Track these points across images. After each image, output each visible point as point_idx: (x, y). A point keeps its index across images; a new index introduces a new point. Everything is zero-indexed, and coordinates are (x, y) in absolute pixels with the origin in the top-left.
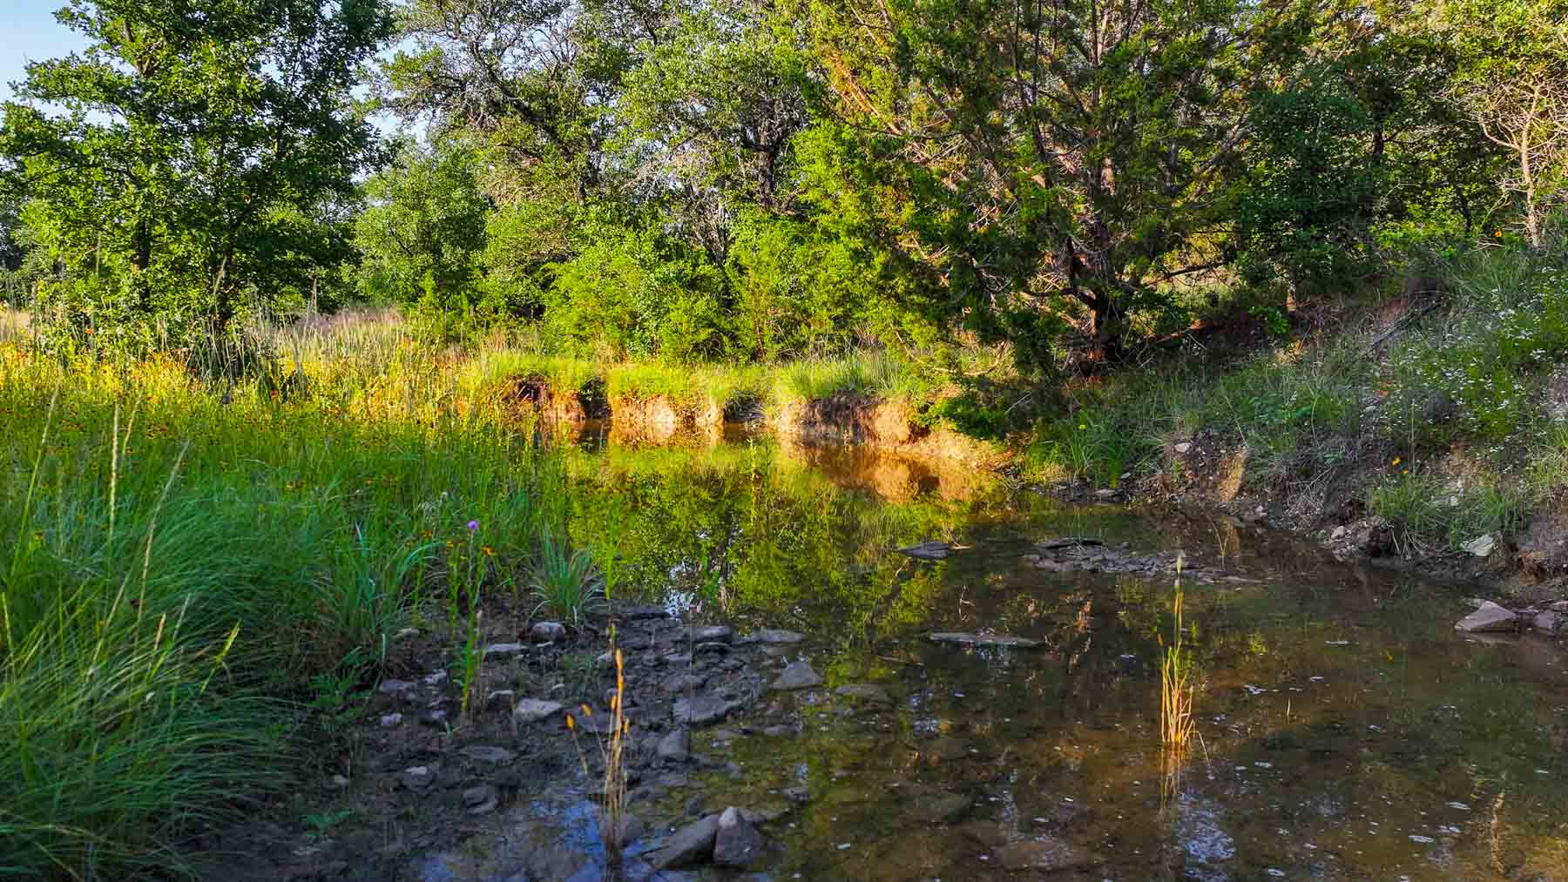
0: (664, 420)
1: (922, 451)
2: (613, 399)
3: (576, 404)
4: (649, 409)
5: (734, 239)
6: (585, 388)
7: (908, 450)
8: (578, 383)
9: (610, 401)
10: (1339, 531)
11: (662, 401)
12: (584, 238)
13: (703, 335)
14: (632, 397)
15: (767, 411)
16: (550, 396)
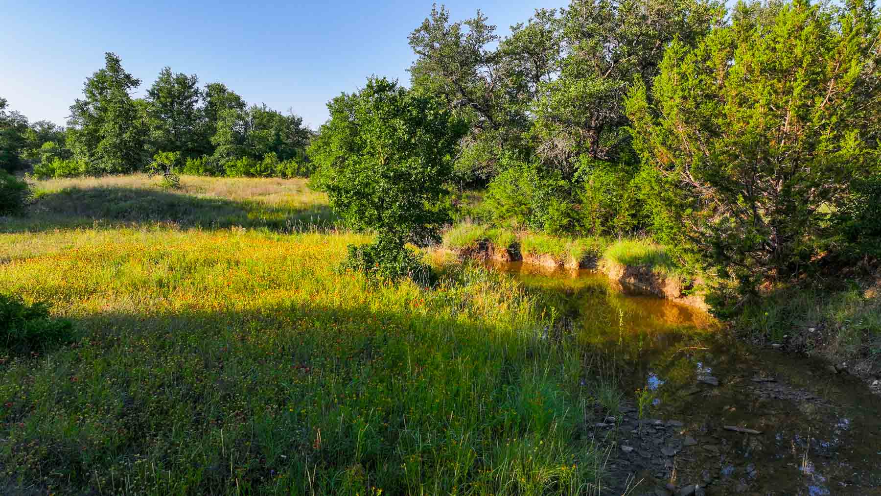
0: (550, 264)
1: (686, 302)
2: (524, 253)
3: (507, 255)
4: (542, 259)
5: (577, 169)
6: (510, 247)
7: (678, 300)
8: (507, 245)
9: (522, 252)
10: (876, 382)
11: (548, 256)
12: (502, 166)
13: (565, 221)
14: (533, 252)
15: (600, 263)
16: (493, 249)
